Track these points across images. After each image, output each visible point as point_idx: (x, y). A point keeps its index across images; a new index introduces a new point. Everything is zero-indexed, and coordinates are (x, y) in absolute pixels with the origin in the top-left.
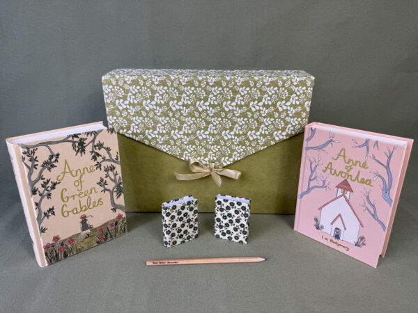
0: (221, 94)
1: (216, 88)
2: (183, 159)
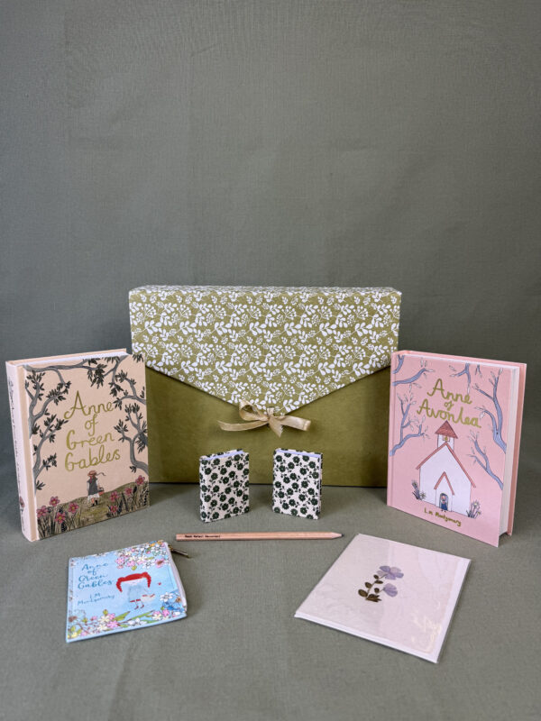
0: (281, 313)
1: (276, 305)
2: (230, 402)
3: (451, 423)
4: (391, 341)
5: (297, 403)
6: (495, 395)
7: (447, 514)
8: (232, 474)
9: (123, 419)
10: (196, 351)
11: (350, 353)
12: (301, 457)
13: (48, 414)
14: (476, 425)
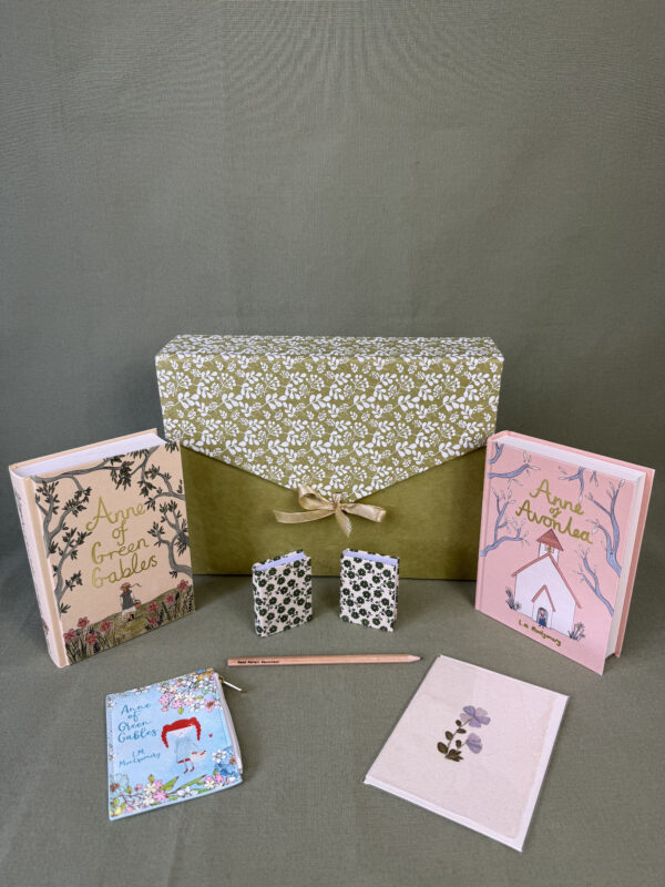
0: (350, 383)
1: (342, 374)
2: (288, 486)
3: (556, 532)
4: (488, 417)
5: (369, 488)
6: (613, 510)
7: (546, 631)
8: (292, 583)
9: (158, 521)
10: (244, 428)
11: (436, 431)
12: (373, 564)
13: (67, 528)
14: (587, 539)
